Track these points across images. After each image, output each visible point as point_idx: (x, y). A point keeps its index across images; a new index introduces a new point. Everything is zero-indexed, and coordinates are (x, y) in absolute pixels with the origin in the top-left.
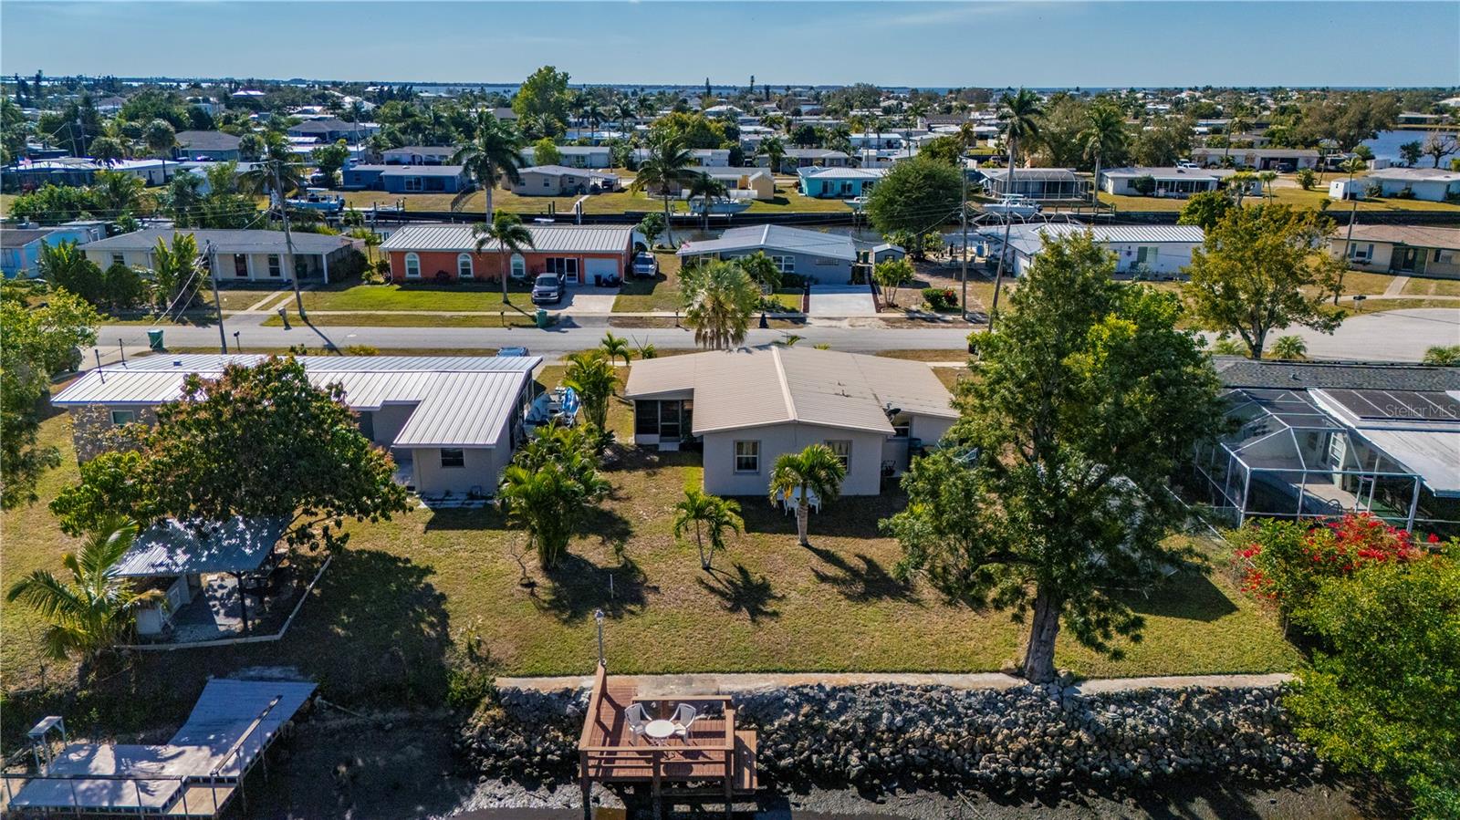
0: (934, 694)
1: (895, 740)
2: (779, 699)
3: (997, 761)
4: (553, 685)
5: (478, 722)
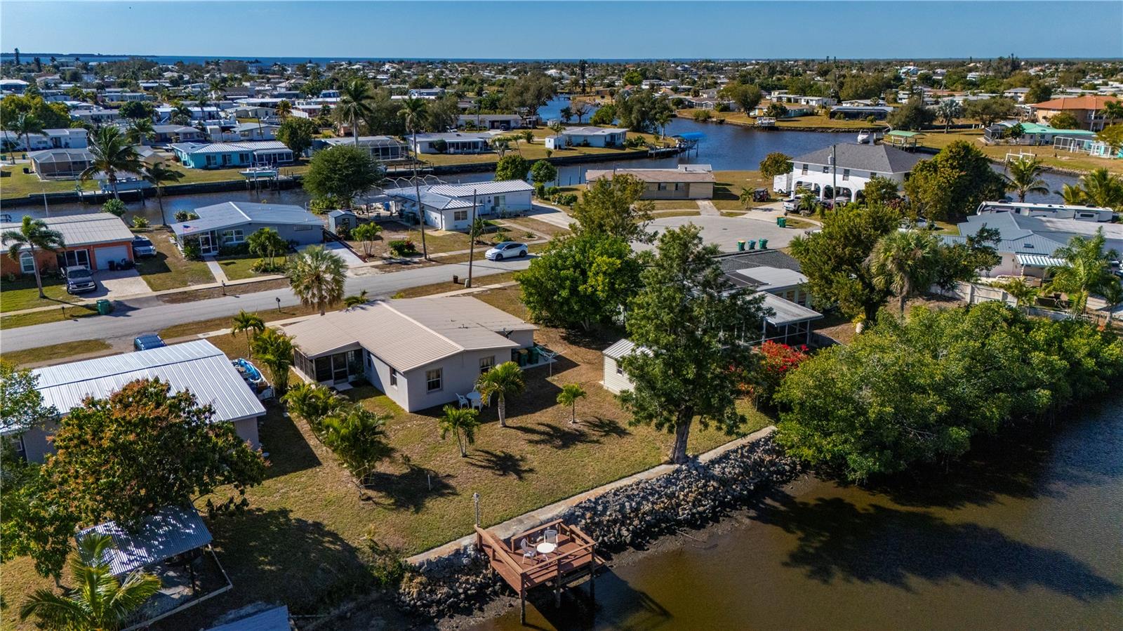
0: (641, 485)
1: (637, 516)
2: (573, 514)
3: (685, 509)
4: (446, 551)
5: (410, 589)
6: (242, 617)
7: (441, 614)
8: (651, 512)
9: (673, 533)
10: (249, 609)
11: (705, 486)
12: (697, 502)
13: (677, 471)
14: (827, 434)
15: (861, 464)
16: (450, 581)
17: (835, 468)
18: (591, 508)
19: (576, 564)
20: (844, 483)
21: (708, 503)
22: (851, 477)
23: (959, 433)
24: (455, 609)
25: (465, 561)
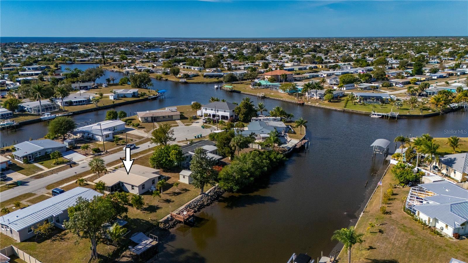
0: (196, 200)
1: (197, 205)
2: (186, 207)
3: (206, 203)
4: (166, 218)
5: (161, 226)
6: (135, 235)
7: (169, 229)
8: (200, 204)
9: (204, 207)
10: (135, 234)
11: (208, 198)
12: (207, 201)
13: (203, 196)
14: (229, 183)
15: (236, 188)
16: (168, 223)
17: (231, 190)
18: (189, 206)
19: (191, 215)
20: (233, 192)
21: (209, 201)
22: (234, 191)
23: (252, 179)
24: (171, 228)
25: (170, 219)
